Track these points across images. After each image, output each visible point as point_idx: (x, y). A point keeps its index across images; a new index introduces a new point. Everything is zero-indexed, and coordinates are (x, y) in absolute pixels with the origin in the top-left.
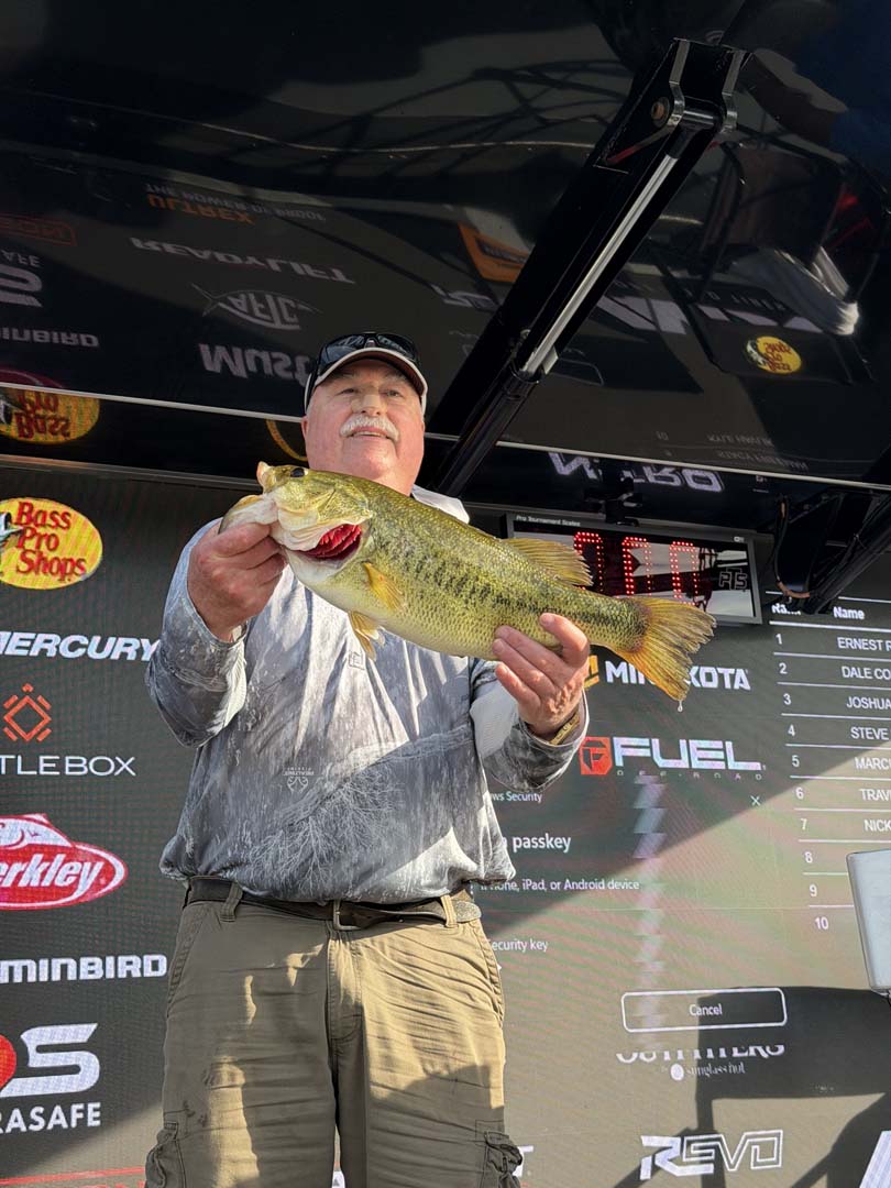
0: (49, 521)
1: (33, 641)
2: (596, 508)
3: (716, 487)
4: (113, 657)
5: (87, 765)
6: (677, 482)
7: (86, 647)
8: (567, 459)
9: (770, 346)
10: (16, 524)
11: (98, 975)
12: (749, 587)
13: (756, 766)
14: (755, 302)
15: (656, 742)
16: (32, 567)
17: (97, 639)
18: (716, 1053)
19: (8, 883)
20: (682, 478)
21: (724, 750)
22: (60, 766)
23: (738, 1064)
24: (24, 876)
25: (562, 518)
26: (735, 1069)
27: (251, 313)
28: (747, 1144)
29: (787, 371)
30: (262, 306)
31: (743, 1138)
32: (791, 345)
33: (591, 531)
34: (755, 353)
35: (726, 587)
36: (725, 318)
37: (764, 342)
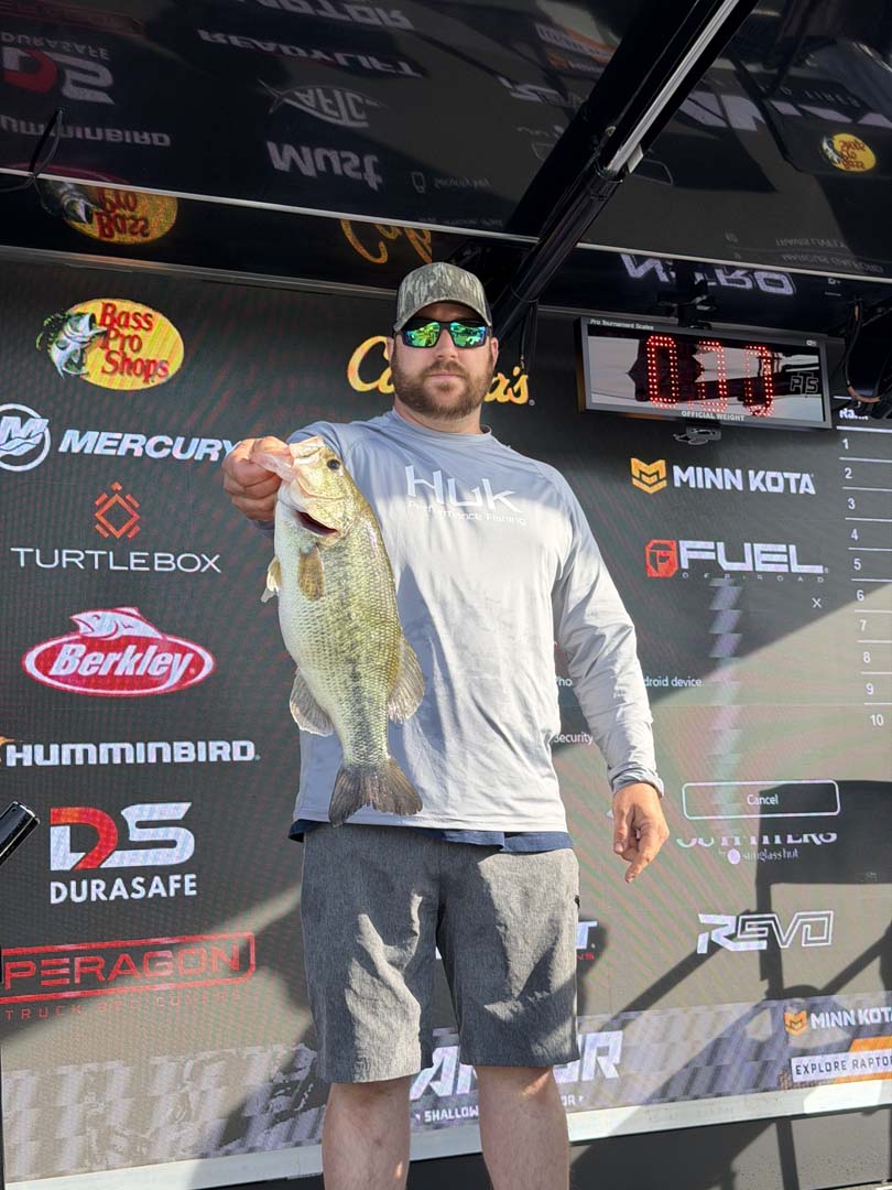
0: (132, 323)
1: (120, 441)
2: (669, 312)
3: (788, 290)
4: (196, 458)
5: (175, 562)
6: (749, 285)
7: (171, 447)
8: (639, 260)
9: (845, 143)
10: (101, 324)
11: (191, 758)
12: (820, 391)
13: (818, 569)
14: (829, 97)
15: (721, 545)
16: (117, 369)
17: (180, 440)
18: (772, 840)
19: (104, 672)
20: (754, 281)
21: (787, 553)
22: (150, 563)
23: (792, 851)
24: (120, 665)
25: (635, 322)
26: (789, 854)
27: (319, 108)
28: (798, 924)
29: (861, 169)
30: (330, 101)
31: (795, 917)
32: (866, 141)
33: (664, 335)
34: (831, 151)
35: (797, 392)
36: (796, 112)
37: (841, 139)
